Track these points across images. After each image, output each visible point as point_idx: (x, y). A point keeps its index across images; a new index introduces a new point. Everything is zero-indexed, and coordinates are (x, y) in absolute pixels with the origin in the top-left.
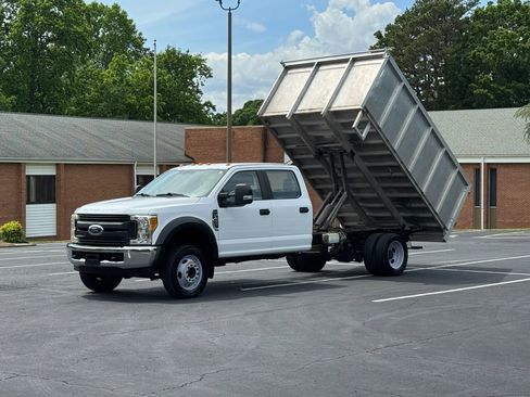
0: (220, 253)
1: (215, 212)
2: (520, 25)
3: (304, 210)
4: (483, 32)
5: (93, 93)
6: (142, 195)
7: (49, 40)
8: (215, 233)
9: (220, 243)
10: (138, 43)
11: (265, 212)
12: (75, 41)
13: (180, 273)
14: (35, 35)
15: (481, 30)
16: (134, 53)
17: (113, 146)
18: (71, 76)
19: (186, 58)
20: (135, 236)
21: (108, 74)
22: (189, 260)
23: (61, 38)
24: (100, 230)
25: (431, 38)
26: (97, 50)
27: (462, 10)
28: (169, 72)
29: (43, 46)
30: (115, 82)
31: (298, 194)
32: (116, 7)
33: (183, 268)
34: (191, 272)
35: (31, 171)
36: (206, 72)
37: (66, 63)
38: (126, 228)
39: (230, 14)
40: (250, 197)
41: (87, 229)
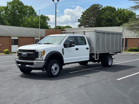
0: (64, 62)
1: (63, 49)
2: (111, 11)
3: (87, 49)
4: (104, 12)
5: (26, 23)
6: (39, 43)
7: (17, 12)
8: (63, 56)
9: (64, 59)
10: (35, 14)
11: (77, 49)
12: (23, 12)
13: (52, 69)
14: (15, 11)
15: (103, 12)
16: (34, 16)
17: (30, 33)
18: (22, 20)
19: (45, 17)
20: (38, 57)
21: (29, 19)
22: (55, 65)
23: (20, 12)
24: (25, 55)
25: (93, 13)
26: (27, 14)
27: (100, 8)
28: (42, 19)
29: (16, 13)
30: (31, 21)
31: (86, 44)
32: (31, 6)
33: (53, 67)
34: (56, 69)
35: (12, 38)
36: (49, 20)
37: (21, 17)
38: (34, 54)
39: (56, 4)
40: (74, 45)
41: (21, 54)
